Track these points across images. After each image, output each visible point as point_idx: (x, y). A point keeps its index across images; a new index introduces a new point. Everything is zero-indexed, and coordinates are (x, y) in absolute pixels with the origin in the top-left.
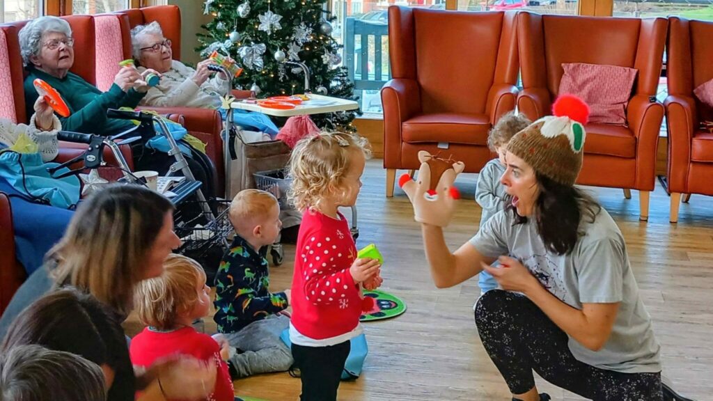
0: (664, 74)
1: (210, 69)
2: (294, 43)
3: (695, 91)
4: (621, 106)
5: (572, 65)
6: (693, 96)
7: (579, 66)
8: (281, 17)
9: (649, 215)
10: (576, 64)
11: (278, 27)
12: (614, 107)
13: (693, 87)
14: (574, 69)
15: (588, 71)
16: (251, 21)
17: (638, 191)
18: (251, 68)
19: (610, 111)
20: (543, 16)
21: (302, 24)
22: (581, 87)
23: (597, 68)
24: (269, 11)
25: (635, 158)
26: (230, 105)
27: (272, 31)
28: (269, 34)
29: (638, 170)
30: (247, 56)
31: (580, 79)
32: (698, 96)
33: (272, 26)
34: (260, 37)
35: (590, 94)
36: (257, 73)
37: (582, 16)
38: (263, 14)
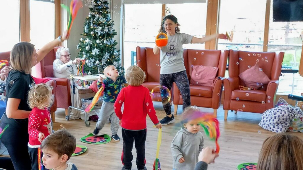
0: (227, 69)
1: (67, 66)
2: (104, 59)
3: (239, 75)
4: (212, 80)
5: (196, 66)
6: (239, 77)
7: (199, 66)
8: (99, 50)
9: (217, 117)
10: (197, 66)
11: (98, 53)
12: (210, 81)
13: (239, 74)
14: (197, 67)
15: (201, 68)
16: (90, 52)
17: (213, 109)
18: (90, 66)
19: (208, 82)
20: (188, 49)
21: (107, 52)
22: (199, 73)
23: (205, 67)
24: (95, 49)
25: (212, 97)
26: (73, 77)
27: (96, 54)
28: (95, 56)
29: (213, 102)
30: (89, 63)
31: (199, 71)
32: (240, 77)
33: (95, 53)
34: (92, 57)
35: (202, 76)
36: (92, 68)
37: (205, 50)
38: (93, 49)
